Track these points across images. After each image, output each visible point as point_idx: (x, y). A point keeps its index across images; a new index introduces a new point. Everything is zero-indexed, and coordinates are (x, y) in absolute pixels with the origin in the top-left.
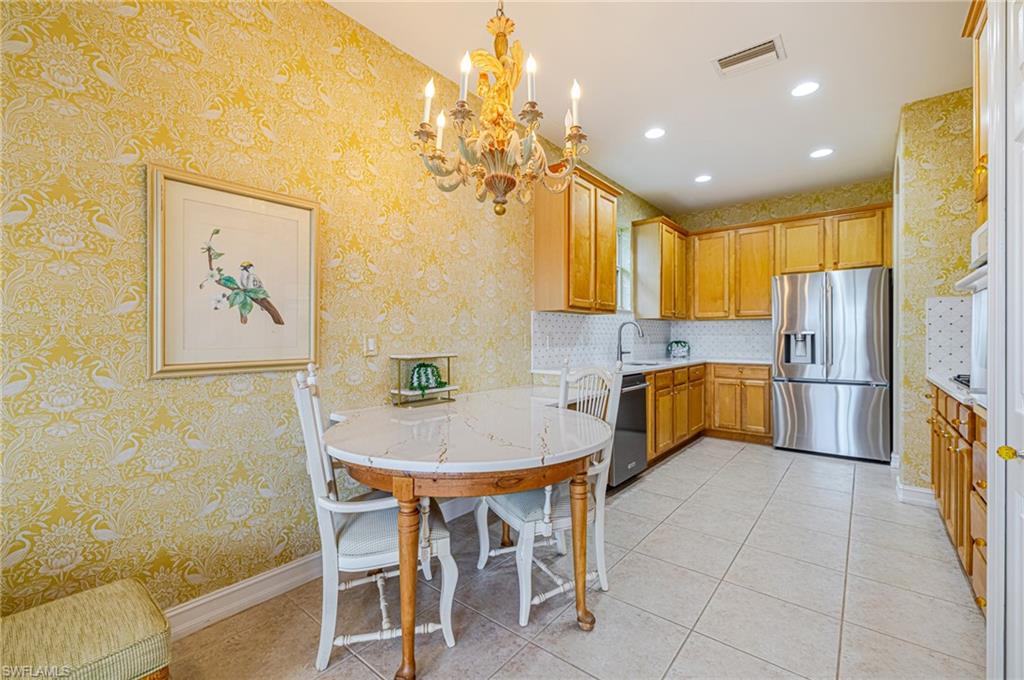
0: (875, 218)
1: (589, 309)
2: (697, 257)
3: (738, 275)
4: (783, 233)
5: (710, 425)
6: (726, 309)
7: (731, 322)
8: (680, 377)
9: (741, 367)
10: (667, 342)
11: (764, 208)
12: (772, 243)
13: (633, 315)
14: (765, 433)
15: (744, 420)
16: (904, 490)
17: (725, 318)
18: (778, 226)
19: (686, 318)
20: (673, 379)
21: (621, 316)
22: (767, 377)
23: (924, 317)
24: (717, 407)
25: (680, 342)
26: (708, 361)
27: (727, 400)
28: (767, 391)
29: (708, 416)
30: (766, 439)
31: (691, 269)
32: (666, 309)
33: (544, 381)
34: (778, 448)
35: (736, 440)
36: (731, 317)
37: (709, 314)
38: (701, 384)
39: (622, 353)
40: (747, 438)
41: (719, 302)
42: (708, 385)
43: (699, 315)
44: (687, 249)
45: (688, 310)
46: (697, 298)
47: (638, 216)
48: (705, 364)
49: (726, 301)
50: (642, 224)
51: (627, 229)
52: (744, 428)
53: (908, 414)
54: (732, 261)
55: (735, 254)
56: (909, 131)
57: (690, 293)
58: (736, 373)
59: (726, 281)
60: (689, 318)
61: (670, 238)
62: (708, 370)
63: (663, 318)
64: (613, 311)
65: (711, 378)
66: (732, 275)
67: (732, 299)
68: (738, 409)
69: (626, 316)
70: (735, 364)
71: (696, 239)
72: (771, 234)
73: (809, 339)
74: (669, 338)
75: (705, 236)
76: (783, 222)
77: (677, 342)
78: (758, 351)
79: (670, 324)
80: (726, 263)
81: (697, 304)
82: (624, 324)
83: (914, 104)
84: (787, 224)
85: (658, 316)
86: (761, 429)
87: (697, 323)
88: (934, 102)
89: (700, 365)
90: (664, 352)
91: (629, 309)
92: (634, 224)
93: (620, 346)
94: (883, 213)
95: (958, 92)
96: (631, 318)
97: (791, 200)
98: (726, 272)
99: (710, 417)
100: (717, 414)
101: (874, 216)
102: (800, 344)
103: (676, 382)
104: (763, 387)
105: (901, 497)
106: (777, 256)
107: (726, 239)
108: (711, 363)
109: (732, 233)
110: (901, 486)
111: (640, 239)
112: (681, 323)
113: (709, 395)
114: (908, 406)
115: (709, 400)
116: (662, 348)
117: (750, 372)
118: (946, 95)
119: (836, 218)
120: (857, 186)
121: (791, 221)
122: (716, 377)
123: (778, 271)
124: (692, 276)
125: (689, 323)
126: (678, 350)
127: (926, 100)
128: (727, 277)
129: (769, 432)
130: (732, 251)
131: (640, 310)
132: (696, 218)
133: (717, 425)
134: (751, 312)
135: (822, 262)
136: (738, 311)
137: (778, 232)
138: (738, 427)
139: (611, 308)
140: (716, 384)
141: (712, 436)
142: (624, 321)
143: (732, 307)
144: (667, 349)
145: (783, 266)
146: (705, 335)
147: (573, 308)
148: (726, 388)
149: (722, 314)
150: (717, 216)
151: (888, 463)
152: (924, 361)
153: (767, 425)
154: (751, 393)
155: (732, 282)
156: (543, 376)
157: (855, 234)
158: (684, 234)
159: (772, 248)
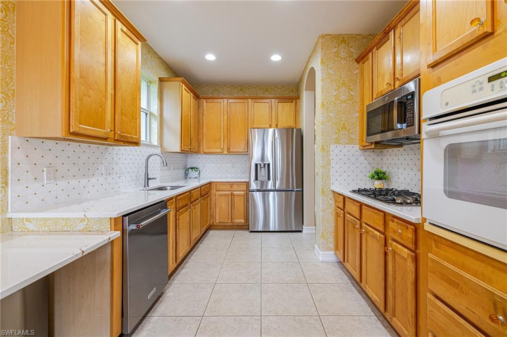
0: (293, 104)
1: (106, 139)
2: (205, 113)
3: (228, 127)
4: (252, 105)
5: (213, 223)
6: (222, 147)
7: (224, 156)
8: (196, 194)
9: (231, 184)
10: (185, 168)
11: (241, 90)
12: (246, 110)
13: (160, 149)
14: (245, 223)
15: (233, 216)
16: (322, 254)
17: (221, 153)
18: (250, 100)
19: (198, 152)
20: (190, 198)
21: (145, 148)
22: (245, 189)
23: (330, 155)
24: (217, 211)
25: (194, 168)
26: (212, 181)
27: (223, 205)
28: (245, 197)
29: (212, 216)
30: (246, 227)
31: (201, 121)
32: (184, 145)
33: (30, 226)
34: (251, 232)
35: (228, 229)
36: (224, 153)
37: (212, 150)
38: (207, 197)
39: (148, 179)
40: (235, 227)
41: (218, 143)
42: (212, 196)
43: (206, 151)
44: (199, 107)
45: (199, 147)
46: (205, 140)
47: (164, 74)
48: (210, 183)
49: (222, 142)
50: (167, 81)
51: (156, 82)
52: (233, 222)
53: (323, 211)
54: (225, 117)
55: (227, 114)
56: (323, 50)
57: (200, 136)
58: (229, 187)
59: (222, 130)
60: (200, 153)
61: (188, 96)
62: (212, 187)
63: (183, 152)
64: (137, 143)
65: (213, 191)
66: (225, 127)
67: (226, 141)
68: (230, 210)
69: (153, 149)
70: (228, 182)
71: (204, 101)
72: (246, 105)
73: (266, 166)
74: (187, 165)
75: (210, 101)
76: (252, 99)
77: (192, 168)
78: (238, 173)
79: (187, 156)
80: (222, 119)
81: (204, 144)
82: (150, 156)
83: (326, 35)
84: (254, 100)
85: (179, 150)
86: (242, 221)
87: (204, 156)
88: (333, 37)
89: (207, 184)
90: (183, 175)
91: (156, 144)
92: (161, 80)
93: (147, 174)
94: (296, 102)
95: (343, 35)
96: (158, 151)
97: (255, 88)
98: (222, 124)
99: (213, 217)
100: (217, 215)
101: (292, 102)
102: (263, 169)
103: (192, 200)
104: (244, 195)
105: (321, 259)
106: (249, 117)
107: (222, 104)
108: (213, 182)
109: (225, 100)
110: (321, 252)
111: (165, 91)
112: (194, 155)
113: (213, 203)
114: (323, 206)
115: (213, 206)
116: (182, 172)
117: (236, 186)
118: (338, 35)
119: (277, 101)
120: (283, 86)
121: (256, 98)
122: (216, 191)
123: (250, 127)
124: (201, 125)
125: (199, 156)
126: (193, 174)
127: (330, 35)
128: (222, 127)
129: (247, 222)
130: (225, 112)
131: (165, 145)
132: (204, 89)
133: (217, 222)
134: (235, 150)
135: (270, 124)
136: (228, 149)
137: (250, 105)
138: (230, 221)
139: (135, 141)
140: (217, 196)
141: (214, 229)
142: (151, 153)
143: (226, 146)
144: (186, 173)
145: (252, 124)
146: (209, 163)
147: (74, 136)
148: (223, 197)
149: (219, 150)
150: (216, 90)
151: (301, 231)
152: (330, 180)
153: (246, 219)
154: (237, 200)
155: (226, 131)
156: (28, 220)
157: (284, 111)
158: (197, 97)
159: (247, 113)
